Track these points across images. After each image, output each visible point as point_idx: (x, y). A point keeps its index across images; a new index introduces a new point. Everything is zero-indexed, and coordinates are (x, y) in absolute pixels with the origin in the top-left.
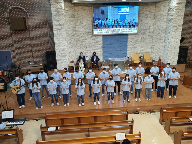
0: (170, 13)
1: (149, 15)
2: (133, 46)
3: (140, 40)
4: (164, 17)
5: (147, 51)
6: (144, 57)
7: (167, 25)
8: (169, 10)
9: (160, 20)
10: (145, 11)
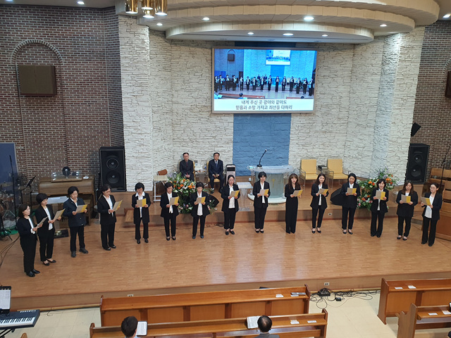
0: (387, 68)
1: (339, 73)
2: (302, 141)
3: (318, 129)
4: (373, 77)
5: (333, 153)
6: (329, 167)
7: (380, 94)
8: (384, 63)
9: (365, 85)
10: (330, 62)
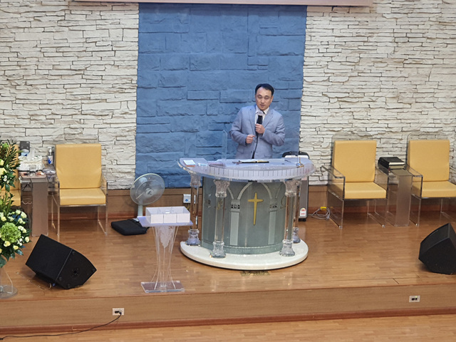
2: (336, 88)
3: (382, 52)
6: (412, 163)
